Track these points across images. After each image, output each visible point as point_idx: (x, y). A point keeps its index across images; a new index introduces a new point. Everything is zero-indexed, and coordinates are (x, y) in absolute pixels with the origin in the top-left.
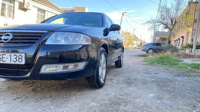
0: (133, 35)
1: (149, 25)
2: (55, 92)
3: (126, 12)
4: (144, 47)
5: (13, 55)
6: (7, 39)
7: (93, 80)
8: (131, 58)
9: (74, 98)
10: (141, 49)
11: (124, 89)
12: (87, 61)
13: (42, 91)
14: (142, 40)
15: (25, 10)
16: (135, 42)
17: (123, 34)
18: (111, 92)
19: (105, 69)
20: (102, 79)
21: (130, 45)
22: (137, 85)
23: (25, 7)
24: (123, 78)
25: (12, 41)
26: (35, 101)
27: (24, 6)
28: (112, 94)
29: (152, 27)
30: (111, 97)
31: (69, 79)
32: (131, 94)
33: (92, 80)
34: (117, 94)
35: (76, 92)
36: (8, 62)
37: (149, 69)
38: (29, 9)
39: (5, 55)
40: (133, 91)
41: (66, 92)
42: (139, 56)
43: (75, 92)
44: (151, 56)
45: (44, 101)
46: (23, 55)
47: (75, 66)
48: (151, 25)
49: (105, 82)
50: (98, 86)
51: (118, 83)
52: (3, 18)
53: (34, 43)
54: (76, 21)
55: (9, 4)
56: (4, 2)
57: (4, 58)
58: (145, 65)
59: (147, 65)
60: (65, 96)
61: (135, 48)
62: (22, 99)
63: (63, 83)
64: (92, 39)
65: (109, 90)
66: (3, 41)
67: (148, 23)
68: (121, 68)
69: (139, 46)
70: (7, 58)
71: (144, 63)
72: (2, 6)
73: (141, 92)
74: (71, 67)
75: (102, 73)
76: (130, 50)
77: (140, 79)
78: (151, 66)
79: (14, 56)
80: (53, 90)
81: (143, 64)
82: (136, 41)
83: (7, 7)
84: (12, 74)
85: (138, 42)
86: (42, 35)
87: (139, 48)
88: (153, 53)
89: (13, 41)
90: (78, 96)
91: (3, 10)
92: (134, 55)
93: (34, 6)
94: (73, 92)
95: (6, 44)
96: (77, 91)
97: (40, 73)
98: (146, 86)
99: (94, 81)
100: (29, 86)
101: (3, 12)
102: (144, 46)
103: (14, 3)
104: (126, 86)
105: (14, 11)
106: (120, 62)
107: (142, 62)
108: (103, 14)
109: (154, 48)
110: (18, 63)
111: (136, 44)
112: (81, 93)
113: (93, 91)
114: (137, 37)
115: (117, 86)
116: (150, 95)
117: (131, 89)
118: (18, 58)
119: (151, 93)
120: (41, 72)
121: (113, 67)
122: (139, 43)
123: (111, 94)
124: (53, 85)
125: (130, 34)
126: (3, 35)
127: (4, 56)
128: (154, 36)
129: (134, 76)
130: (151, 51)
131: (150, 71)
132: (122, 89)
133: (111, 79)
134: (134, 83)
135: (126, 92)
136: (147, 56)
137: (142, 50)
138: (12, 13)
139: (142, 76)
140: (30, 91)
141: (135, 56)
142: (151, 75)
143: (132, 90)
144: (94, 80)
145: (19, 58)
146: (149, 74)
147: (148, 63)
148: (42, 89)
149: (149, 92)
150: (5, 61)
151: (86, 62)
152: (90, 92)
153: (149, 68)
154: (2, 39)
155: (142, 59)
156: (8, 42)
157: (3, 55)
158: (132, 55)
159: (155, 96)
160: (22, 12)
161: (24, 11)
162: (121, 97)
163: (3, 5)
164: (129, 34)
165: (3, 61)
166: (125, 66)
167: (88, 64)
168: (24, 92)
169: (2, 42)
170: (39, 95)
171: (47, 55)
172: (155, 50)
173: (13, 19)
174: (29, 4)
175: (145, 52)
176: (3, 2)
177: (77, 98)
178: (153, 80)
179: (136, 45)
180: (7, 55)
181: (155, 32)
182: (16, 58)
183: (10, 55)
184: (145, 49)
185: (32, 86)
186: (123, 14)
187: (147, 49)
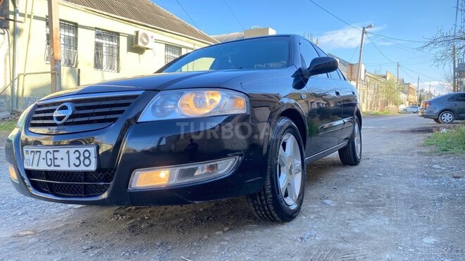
0: (395, 79)
1: (434, 51)
2: (178, 231)
3: (370, 26)
4: (426, 109)
5: (72, 150)
6: (63, 117)
7: (264, 203)
8: (391, 138)
9: (216, 249)
10: (420, 114)
11: (352, 223)
12: (240, 155)
13: (149, 230)
14: (422, 90)
15: (140, 51)
16: (403, 96)
17: (368, 79)
18: (314, 233)
19: (300, 173)
20: (292, 198)
21: (391, 106)
22: (393, 212)
23: (140, 44)
24: (357, 194)
25: (71, 120)
26: (127, 254)
27: (137, 43)
28: (317, 238)
29: (444, 54)
30: (311, 247)
31: (197, 202)
32: (370, 238)
33: (261, 201)
34: (330, 238)
35: (224, 232)
36: (64, 167)
37: (436, 166)
38: (147, 49)
39: (58, 151)
40: (378, 229)
41: (201, 232)
42: (413, 131)
43: (221, 232)
44: (444, 130)
45: (146, 255)
46: (92, 150)
47: (212, 168)
48: (440, 49)
49: (301, 205)
50: (279, 217)
51: (340, 207)
52: (98, 72)
53: (114, 120)
54: (230, 61)
55: (108, 42)
56: (100, 41)
57: (57, 159)
58: (425, 154)
59: (431, 153)
60: (195, 244)
61: (404, 113)
62: (101, 249)
63: (201, 210)
64: (251, 101)
65: (310, 226)
66: (55, 121)
67: (432, 46)
68: (356, 167)
69: (414, 106)
70: (62, 159)
71: (425, 151)
72: (96, 49)
73: (399, 232)
74: (202, 172)
75: (289, 184)
76: (390, 118)
77: (403, 195)
78: (444, 156)
79: (74, 153)
80: (175, 228)
81: (420, 153)
82: (407, 93)
83: (104, 49)
84: (76, 193)
85: (411, 97)
86: (133, 101)
87: (415, 110)
88: (455, 121)
89: (74, 120)
90: (226, 243)
91: (98, 57)
92: (398, 129)
93: (157, 41)
94: (217, 233)
95: (61, 127)
96: (228, 229)
97: (129, 188)
98: (418, 213)
99: (267, 205)
100: (126, 220)
101: (99, 62)
102: (428, 105)
103: (118, 39)
104: (362, 215)
105: (118, 55)
106: (351, 150)
107: (418, 146)
108: (293, 36)
109: (456, 108)
110: (82, 168)
111: (405, 101)
112: (235, 235)
113: (268, 231)
114: (408, 84)
115: (334, 216)
116: (425, 240)
117: (372, 221)
118: (82, 158)
119: (428, 234)
120: (132, 186)
121: (334, 165)
122: (414, 98)
123: (312, 238)
124: (177, 215)
125: (388, 78)
126: (55, 110)
127: (57, 155)
128: (455, 78)
129: (389, 187)
130: (447, 117)
131: (438, 171)
132: (347, 224)
133: (323, 197)
134: (384, 205)
135: (357, 231)
136: (434, 129)
137: (422, 116)
138: (116, 61)
139: (411, 186)
140: (124, 229)
141: (403, 132)
142: (439, 182)
143: (375, 226)
144: (266, 202)
145: (85, 158)
146: (434, 178)
147: (433, 148)
148: (152, 225)
149: (425, 230)
150: (59, 166)
151: (238, 157)
152: (257, 232)
153: (436, 164)
154: (54, 118)
155: (420, 138)
156: (65, 124)
157: (54, 151)
158: (392, 132)
159: (441, 244)
160: (135, 55)
161: (137, 54)
162: (340, 246)
163: (98, 46)
164: (385, 77)
165: (55, 166)
166: (368, 161)
167: (243, 161)
168: (111, 233)
169: (54, 125)
170: (140, 241)
171: (159, 146)
172: (460, 113)
173: (118, 72)
174: (146, 36)
175: (432, 122)
176: (97, 40)
177: (222, 248)
178: (441, 195)
179: (407, 103)
180: (62, 152)
181: (457, 66)
182: (78, 158)
183: (68, 152)
184: (431, 112)
185: (130, 218)
186: (364, 32)
187: (437, 111)
